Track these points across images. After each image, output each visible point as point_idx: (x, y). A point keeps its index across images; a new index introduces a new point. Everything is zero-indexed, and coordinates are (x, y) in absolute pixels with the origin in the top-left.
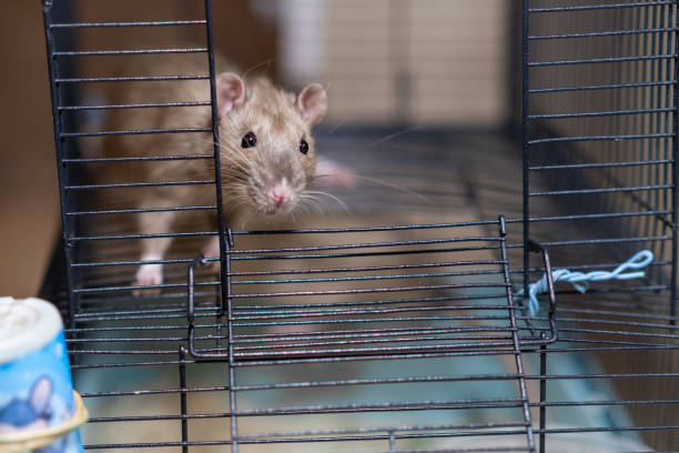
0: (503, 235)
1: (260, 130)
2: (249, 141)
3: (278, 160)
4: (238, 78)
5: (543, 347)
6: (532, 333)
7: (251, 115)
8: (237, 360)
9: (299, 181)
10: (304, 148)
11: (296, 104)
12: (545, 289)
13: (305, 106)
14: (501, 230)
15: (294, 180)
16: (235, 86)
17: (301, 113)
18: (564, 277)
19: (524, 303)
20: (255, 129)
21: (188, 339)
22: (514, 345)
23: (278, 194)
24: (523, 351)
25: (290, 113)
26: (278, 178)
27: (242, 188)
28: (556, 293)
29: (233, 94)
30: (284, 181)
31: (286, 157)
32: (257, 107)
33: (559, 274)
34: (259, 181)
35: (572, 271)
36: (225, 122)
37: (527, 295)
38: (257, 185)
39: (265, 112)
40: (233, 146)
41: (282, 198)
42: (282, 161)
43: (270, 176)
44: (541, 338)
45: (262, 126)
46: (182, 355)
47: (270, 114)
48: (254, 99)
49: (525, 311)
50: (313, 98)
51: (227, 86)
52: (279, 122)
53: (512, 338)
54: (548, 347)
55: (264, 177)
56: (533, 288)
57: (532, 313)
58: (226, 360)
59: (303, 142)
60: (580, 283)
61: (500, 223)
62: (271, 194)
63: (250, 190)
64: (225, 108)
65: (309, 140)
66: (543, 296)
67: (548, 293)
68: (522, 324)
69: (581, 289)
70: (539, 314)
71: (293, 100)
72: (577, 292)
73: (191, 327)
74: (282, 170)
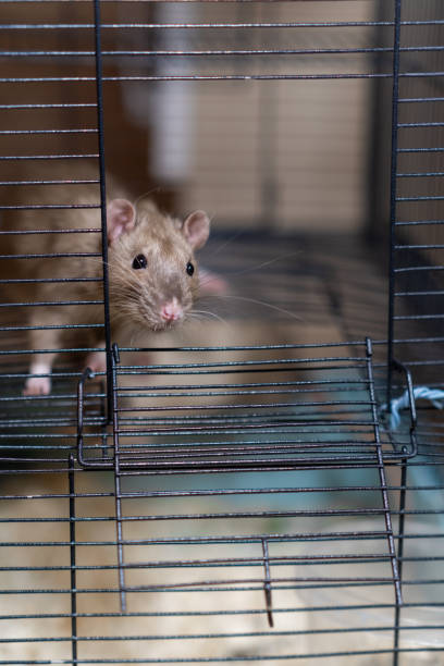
0: (368, 355)
1: (151, 253)
2: (140, 262)
3: (168, 281)
4: (129, 203)
5: (404, 461)
6: (394, 447)
7: (142, 239)
8: (122, 469)
9: (187, 301)
10: (190, 271)
11: (182, 229)
12: (407, 405)
13: (190, 231)
14: (367, 351)
15: (183, 299)
16: (127, 211)
17: (187, 238)
18: (424, 395)
19: (387, 416)
20: (145, 252)
21: (77, 448)
22: (378, 459)
23: (169, 312)
24: (385, 464)
25: (177, 237)
26: (169, 298)
27: (133, 306)
28: (417, 408)
29: (124, 219)
30: (175, 301)
31: (175, 278)
32: (146, 231)
33: (420, 392)
34: (150, 300)
35: (431, 389)
36: (115, 243)
37: (389, 411)
38: (148, 304)
39: (154, 236)
40: (125, 266)
41: (173, 316)
42: (172, 282)
43: (161, 296)
44: (402, 452)
45: (152, 249)
46: (71, 464)
47: (159, 239)
48: (144, 224)
49: (387, 425)
50: (197, 224)
51: (118, 211)
52: (167, 245)
53: (377, 452)
54: (409, 461)
55: (155, 297)
56: (395, 404)
57: (394, 426)
58: (112, 469)
59: (189, 264)
60: (439, 400)
61: (366, 345)
62: (162, 313)
63: (140, 308)
64: (116, 232)
65: (194, 263)
66: (404, 411)
67: (409, 409)
68: (385, 438)
69: (439, 405)
70: (400, 427)
71: (180, 225)
72: (434, 408)
73: (79, 438)
74: (172, 291)
